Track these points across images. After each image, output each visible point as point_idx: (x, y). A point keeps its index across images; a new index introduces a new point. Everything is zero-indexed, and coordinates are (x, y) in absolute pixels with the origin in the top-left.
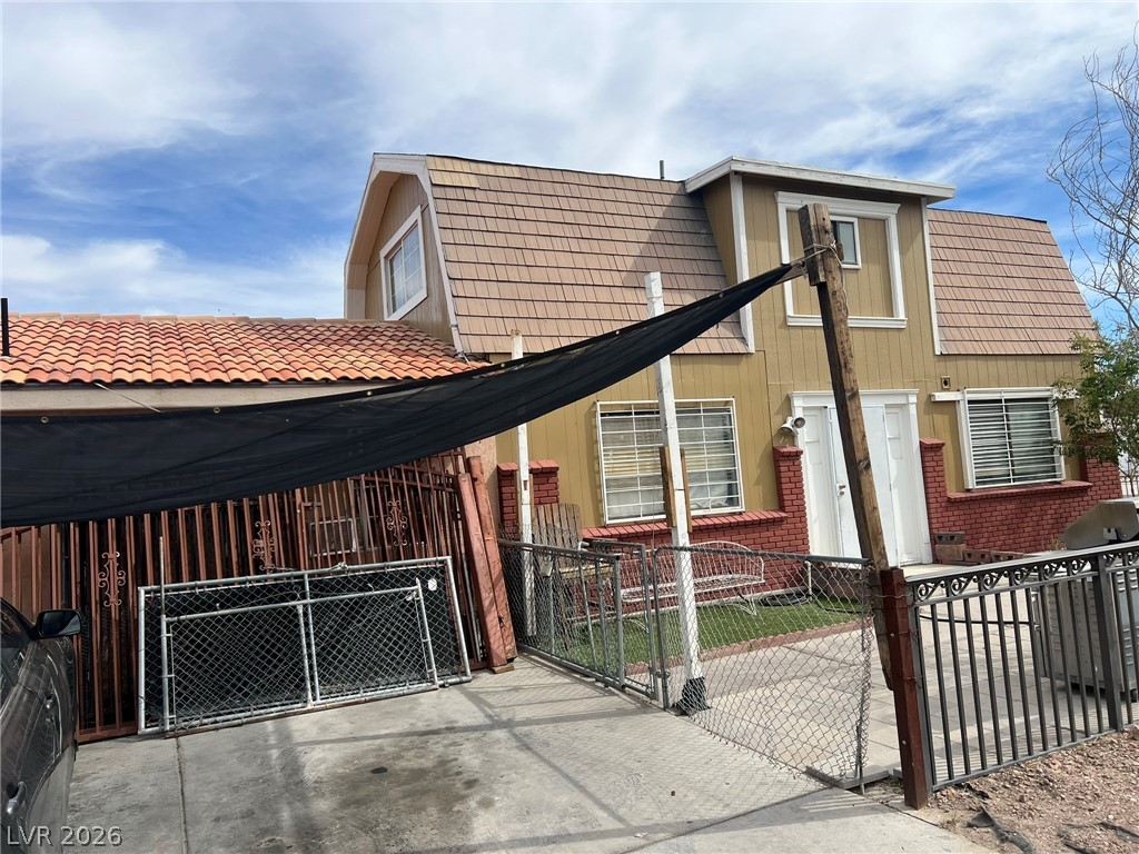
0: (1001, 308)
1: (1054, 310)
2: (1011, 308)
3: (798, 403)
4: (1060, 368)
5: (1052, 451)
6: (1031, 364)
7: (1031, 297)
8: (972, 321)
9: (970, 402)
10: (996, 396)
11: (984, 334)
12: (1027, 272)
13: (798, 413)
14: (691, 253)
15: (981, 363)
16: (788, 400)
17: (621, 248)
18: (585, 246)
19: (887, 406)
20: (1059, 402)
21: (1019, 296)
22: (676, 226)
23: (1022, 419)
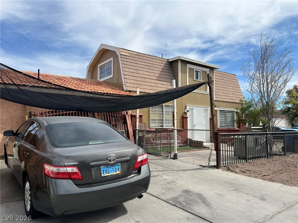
0: (226, 92)
1: (236, 93)
2: (228, 92)
3: (188, 107)
4: (237, 105)
5: (234, 122)
6: (231, 104)
7: (232, 90)
8: (221, 94)
9: (220, 110)
10: (224, 110)
11: (223, 97)
12: (232, 85)
13: (188, 109)
14: (169, 74)
15: (222, 103)
16: (186, 106)
17: (156, 72)
18: (149, 71)
19: (204, 110)
20: (236, 112)
21: (230, 90)
22: (166, 68)
23: (229, 115)
